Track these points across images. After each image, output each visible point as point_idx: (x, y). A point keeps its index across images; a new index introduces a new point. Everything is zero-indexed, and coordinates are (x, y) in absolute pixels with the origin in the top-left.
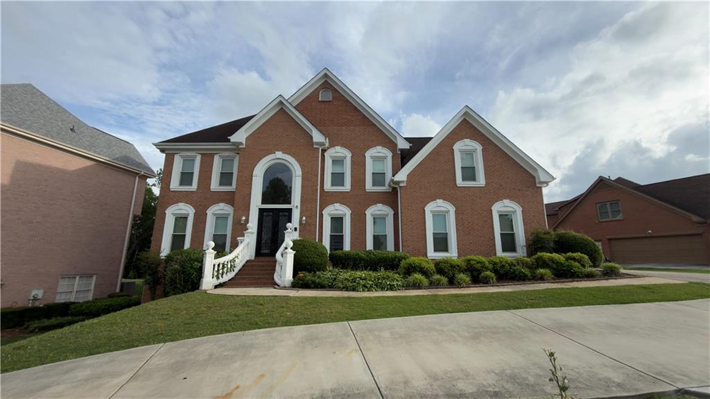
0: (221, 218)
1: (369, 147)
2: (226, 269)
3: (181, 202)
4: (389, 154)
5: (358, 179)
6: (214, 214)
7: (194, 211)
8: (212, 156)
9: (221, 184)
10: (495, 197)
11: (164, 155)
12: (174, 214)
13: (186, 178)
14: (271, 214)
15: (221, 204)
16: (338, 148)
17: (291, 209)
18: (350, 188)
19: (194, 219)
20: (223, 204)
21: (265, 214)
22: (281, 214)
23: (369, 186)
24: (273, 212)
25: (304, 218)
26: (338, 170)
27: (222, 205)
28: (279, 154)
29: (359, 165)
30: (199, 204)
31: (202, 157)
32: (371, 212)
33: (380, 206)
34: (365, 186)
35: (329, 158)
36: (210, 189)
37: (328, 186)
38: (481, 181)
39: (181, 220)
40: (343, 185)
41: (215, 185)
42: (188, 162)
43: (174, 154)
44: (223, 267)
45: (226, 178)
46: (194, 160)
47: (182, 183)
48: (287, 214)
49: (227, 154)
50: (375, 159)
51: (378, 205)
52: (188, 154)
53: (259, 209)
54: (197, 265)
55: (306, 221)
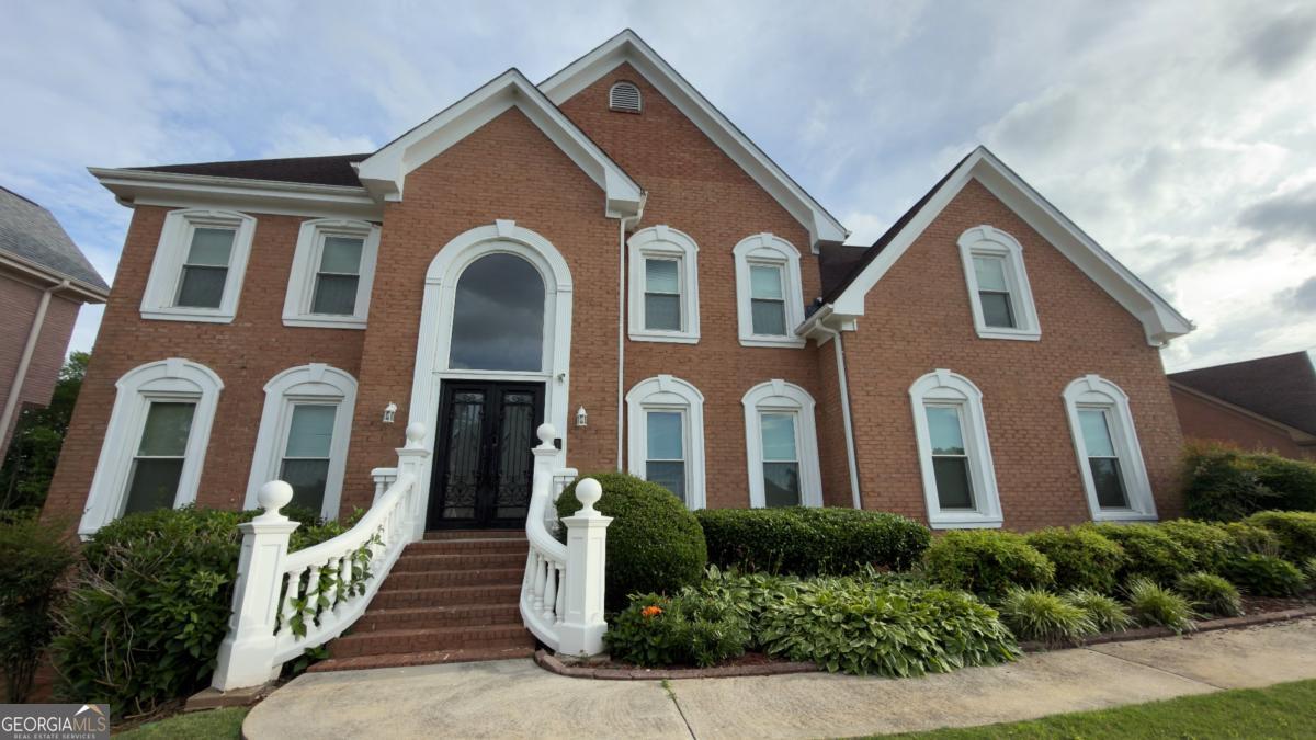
0: (311, 410)
1: (742, 234)
2: (334, 588)
3: (175, 355)
4: (794, 256)
5: (719, 314)
6: (289, 397)
7: (221, 385)
8: (294, 224)
9: (317, 307)
10: (1066, 367)
11: (131, 211)
12: (146, 394)
13: (201, 283)
14: (479, 397)
15: (312, 366)
16: (663, 230)
17: (542, 385)
18: (698, 335)
19: (219, 408)
20: (324, 366)
21: (459, 397)
22: (510, 398)
23: (747, 333)
24: (484, 392)
25: (582, 412)
26: (664, 286)
27: (317, 370)
28: (506, 227)
29: (718, 276)
30: (238, 363)
31: (258, 227)
32: (756, 399)
33: (778, 385)
34: (736, 330)
35: (640, 254)
36: (281, 321)
37: (639, 329)
38: (1029, 327)
39: (170, 414)
40: (677, 327)
41: (297, 308)
42: (213, 236)
43: (163, 211)
44: (325, 582)
45: (334, 289)
46: (232, 233)
47: (183, 299)
48: (527, 398)
49: (343, 221)
50: (759, 265)
51: (774, 381)
52: (214, 212)
53: (443, 381)
54: (207, 580)
55: (588, 420)
